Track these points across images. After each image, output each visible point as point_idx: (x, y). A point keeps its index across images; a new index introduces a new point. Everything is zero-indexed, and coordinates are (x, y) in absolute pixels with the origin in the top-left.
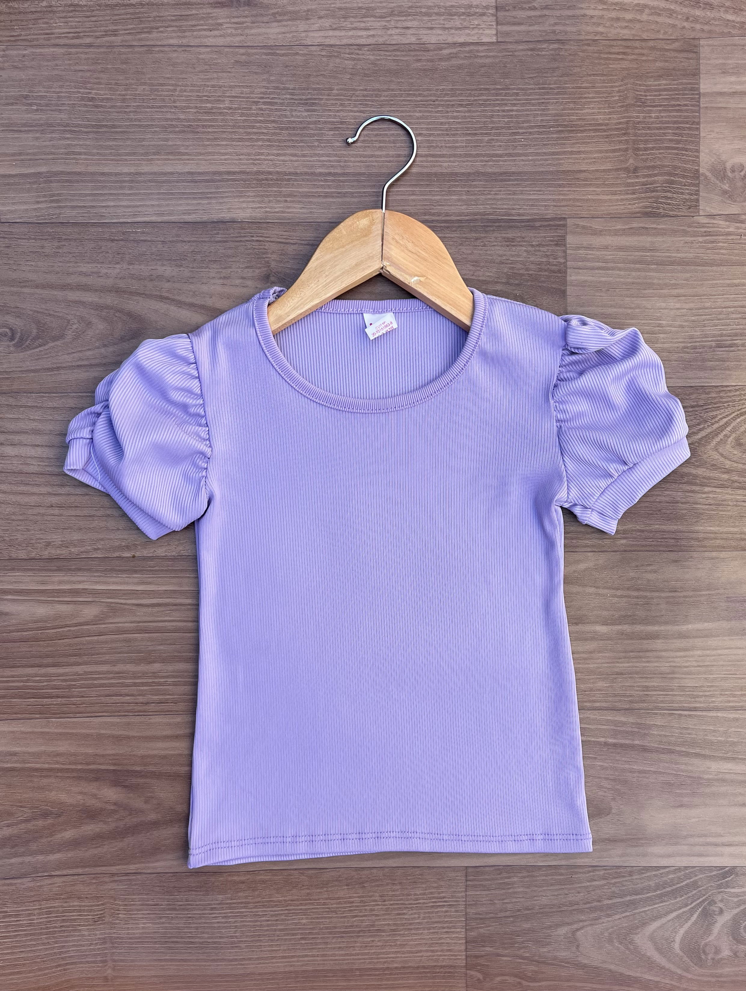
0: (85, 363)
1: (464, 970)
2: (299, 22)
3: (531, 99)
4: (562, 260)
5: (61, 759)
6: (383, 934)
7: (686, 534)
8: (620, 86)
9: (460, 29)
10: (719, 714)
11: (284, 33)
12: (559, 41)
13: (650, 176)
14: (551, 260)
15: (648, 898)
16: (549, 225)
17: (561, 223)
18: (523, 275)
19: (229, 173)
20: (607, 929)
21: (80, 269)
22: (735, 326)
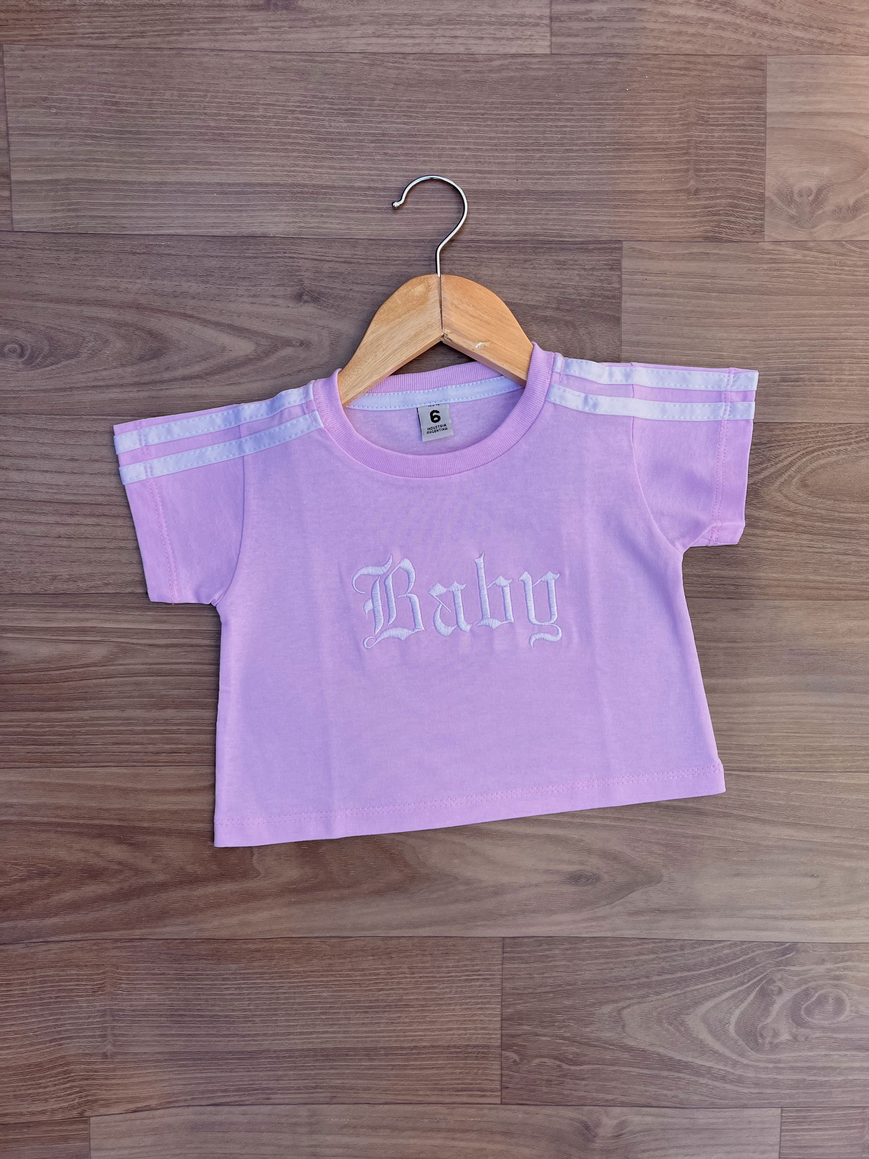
0: (101, 383)
1: (499, 1051)
2: (340, 27)
3: (586, 115)
4: (617, 286)
5: (62, 813)
6: (411, 1009)
7: (747, 581)
8: (682, 103)
9: (511, 39)
10: (781, 776)
11: (324, 39)
12: (616, 55)
13: (712, 198)
14: (605, 285)
15: (700, 974)
16: (603, 249)
17: (617, 246)
18: (574, 300)
19: (261, 185)
20: (657, 1008)
21: (98, 283)
22: (801, 360)
